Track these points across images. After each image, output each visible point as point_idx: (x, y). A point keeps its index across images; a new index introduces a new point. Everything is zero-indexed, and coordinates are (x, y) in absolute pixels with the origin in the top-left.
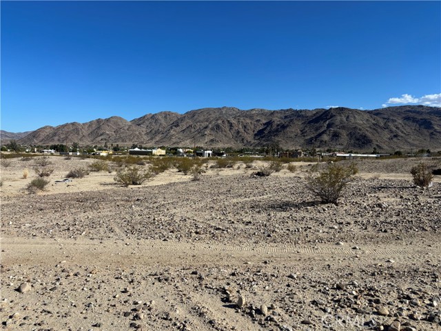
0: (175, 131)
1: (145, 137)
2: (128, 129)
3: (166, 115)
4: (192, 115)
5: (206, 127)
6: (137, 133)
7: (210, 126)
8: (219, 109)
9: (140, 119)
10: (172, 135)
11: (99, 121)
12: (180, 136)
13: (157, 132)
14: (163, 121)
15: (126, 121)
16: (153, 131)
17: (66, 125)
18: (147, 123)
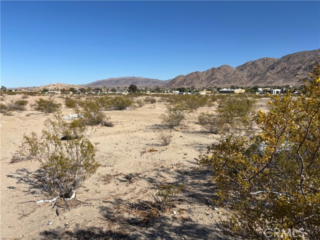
0: (270, 73)
1: (245, 79)
2: (233, 74)
3: (264, 61)
4: (288, 58)
5: (299, 68)
6: (240, 76)
7: (303, 67)
8: (315, 51)
9: (243, 66)
10: (268, 77)
11: (213, 69)
12: (275, 77)
13: (256, 75)
14: (261, 66)
15: (232, 68)
16: (253, 74)
17: (192, 74)
18: (248, 68)
